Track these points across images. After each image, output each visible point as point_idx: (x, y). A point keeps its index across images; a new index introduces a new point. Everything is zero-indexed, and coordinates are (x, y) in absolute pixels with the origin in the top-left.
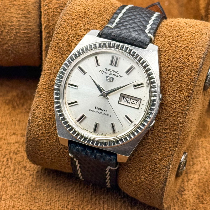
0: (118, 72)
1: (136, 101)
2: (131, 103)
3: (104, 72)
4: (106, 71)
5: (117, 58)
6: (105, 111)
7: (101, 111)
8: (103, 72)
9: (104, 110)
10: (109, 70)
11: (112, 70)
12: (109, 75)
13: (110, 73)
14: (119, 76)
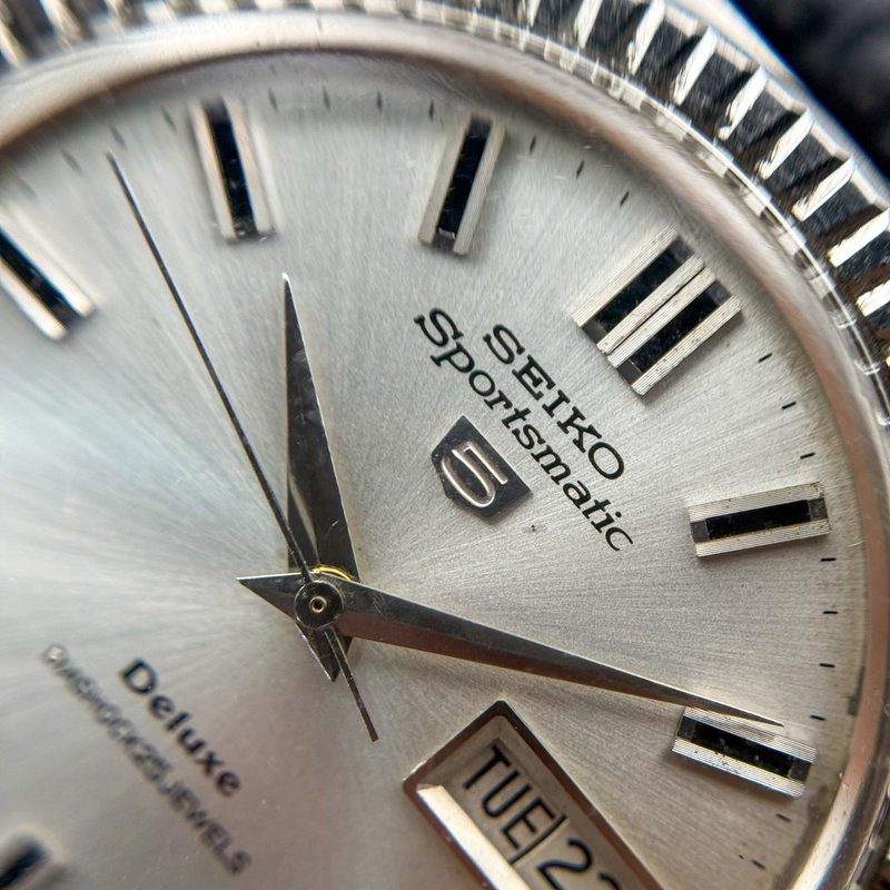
0: (606, 461)
2: (543, 870)
3: (461, 360)
4: (485, 360)
6: (217, 771)
7: (164, 743)
8: (452, 345)
9: (202, 754)
10: (533, 375)
11: (562, 398)
12: (490, 423)
13: (521, 415)
14: (600, 506)
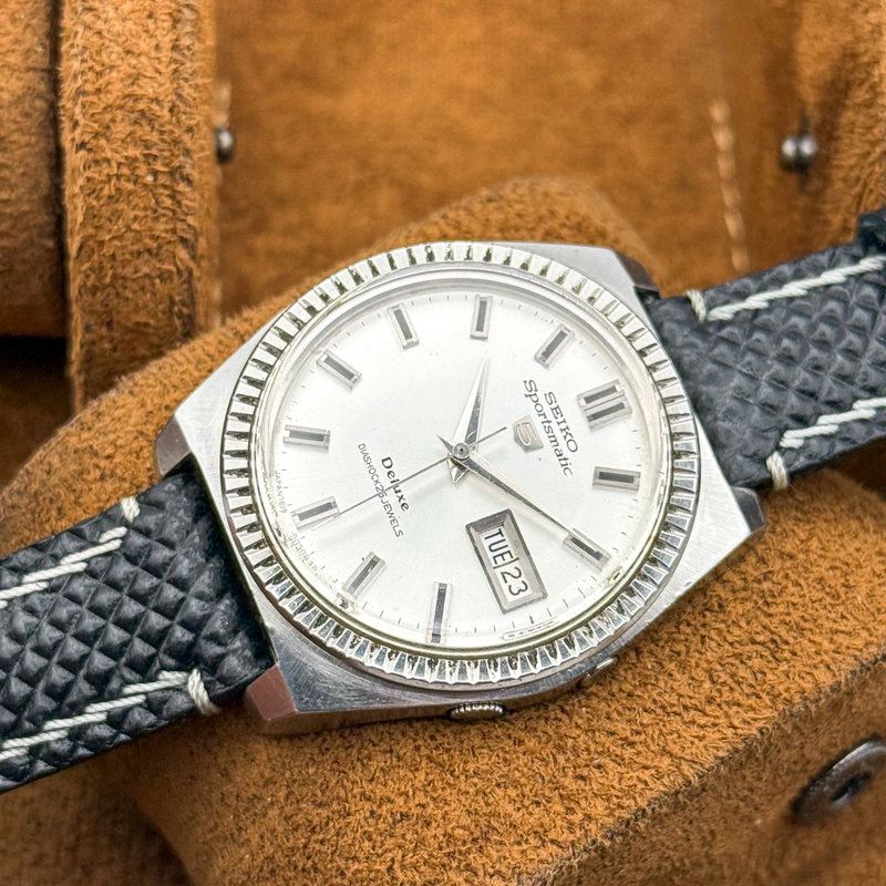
1: (523, 587)
2: (502, 574)
4: (542, 401)
5: (621, 406)
6: (402, 501)
7: (388, 487)
8: (533, 393)
9: (399, 494)
11: (564, 421)
12: (537, 421)
13: (548, 422)
14: (565, 459)
